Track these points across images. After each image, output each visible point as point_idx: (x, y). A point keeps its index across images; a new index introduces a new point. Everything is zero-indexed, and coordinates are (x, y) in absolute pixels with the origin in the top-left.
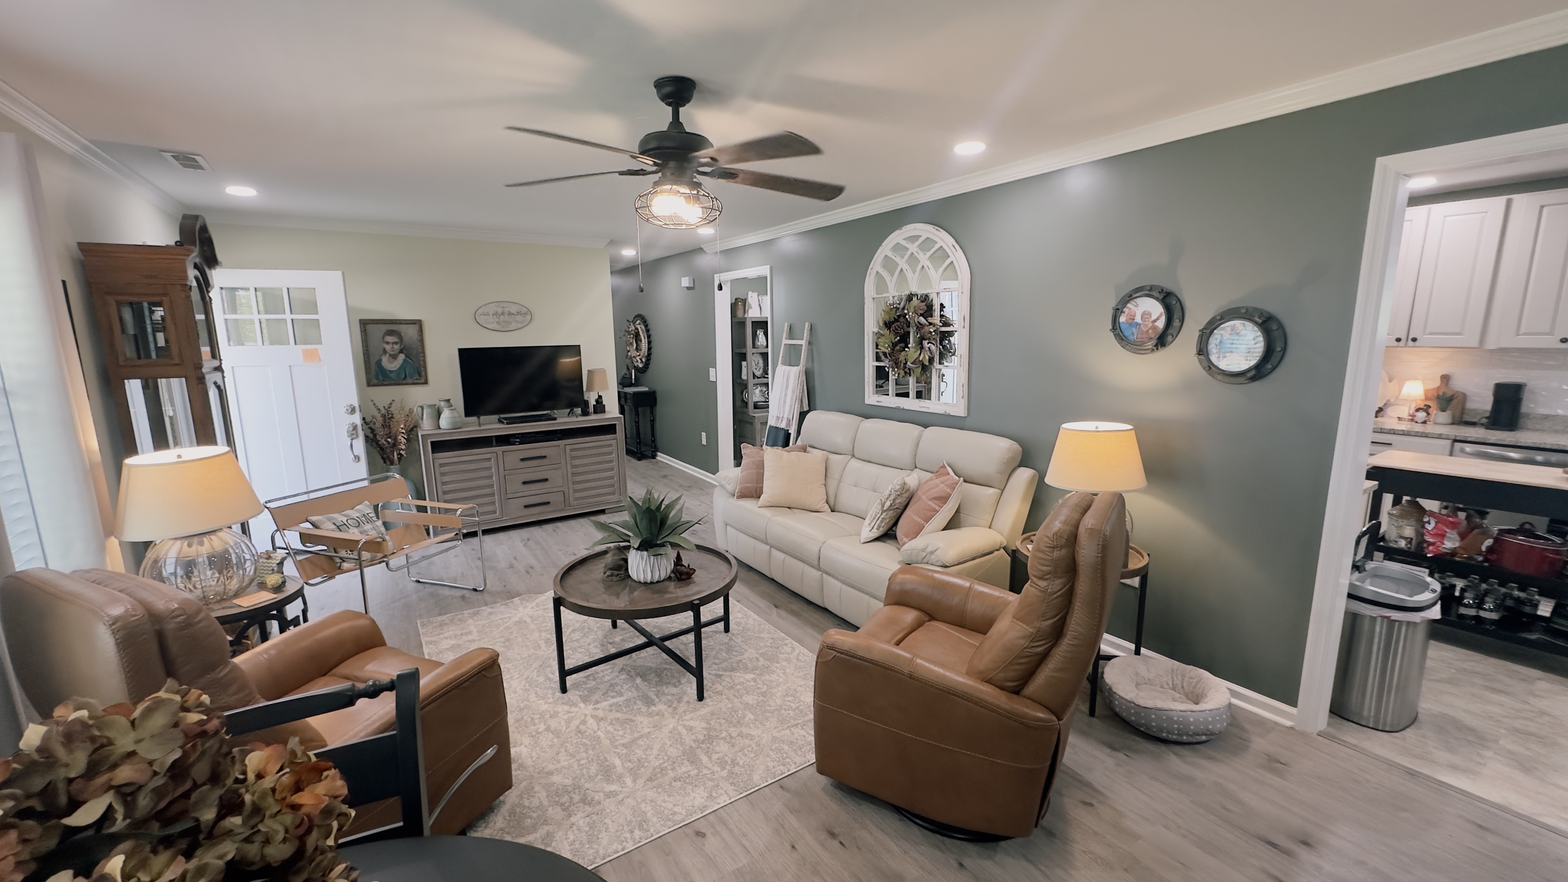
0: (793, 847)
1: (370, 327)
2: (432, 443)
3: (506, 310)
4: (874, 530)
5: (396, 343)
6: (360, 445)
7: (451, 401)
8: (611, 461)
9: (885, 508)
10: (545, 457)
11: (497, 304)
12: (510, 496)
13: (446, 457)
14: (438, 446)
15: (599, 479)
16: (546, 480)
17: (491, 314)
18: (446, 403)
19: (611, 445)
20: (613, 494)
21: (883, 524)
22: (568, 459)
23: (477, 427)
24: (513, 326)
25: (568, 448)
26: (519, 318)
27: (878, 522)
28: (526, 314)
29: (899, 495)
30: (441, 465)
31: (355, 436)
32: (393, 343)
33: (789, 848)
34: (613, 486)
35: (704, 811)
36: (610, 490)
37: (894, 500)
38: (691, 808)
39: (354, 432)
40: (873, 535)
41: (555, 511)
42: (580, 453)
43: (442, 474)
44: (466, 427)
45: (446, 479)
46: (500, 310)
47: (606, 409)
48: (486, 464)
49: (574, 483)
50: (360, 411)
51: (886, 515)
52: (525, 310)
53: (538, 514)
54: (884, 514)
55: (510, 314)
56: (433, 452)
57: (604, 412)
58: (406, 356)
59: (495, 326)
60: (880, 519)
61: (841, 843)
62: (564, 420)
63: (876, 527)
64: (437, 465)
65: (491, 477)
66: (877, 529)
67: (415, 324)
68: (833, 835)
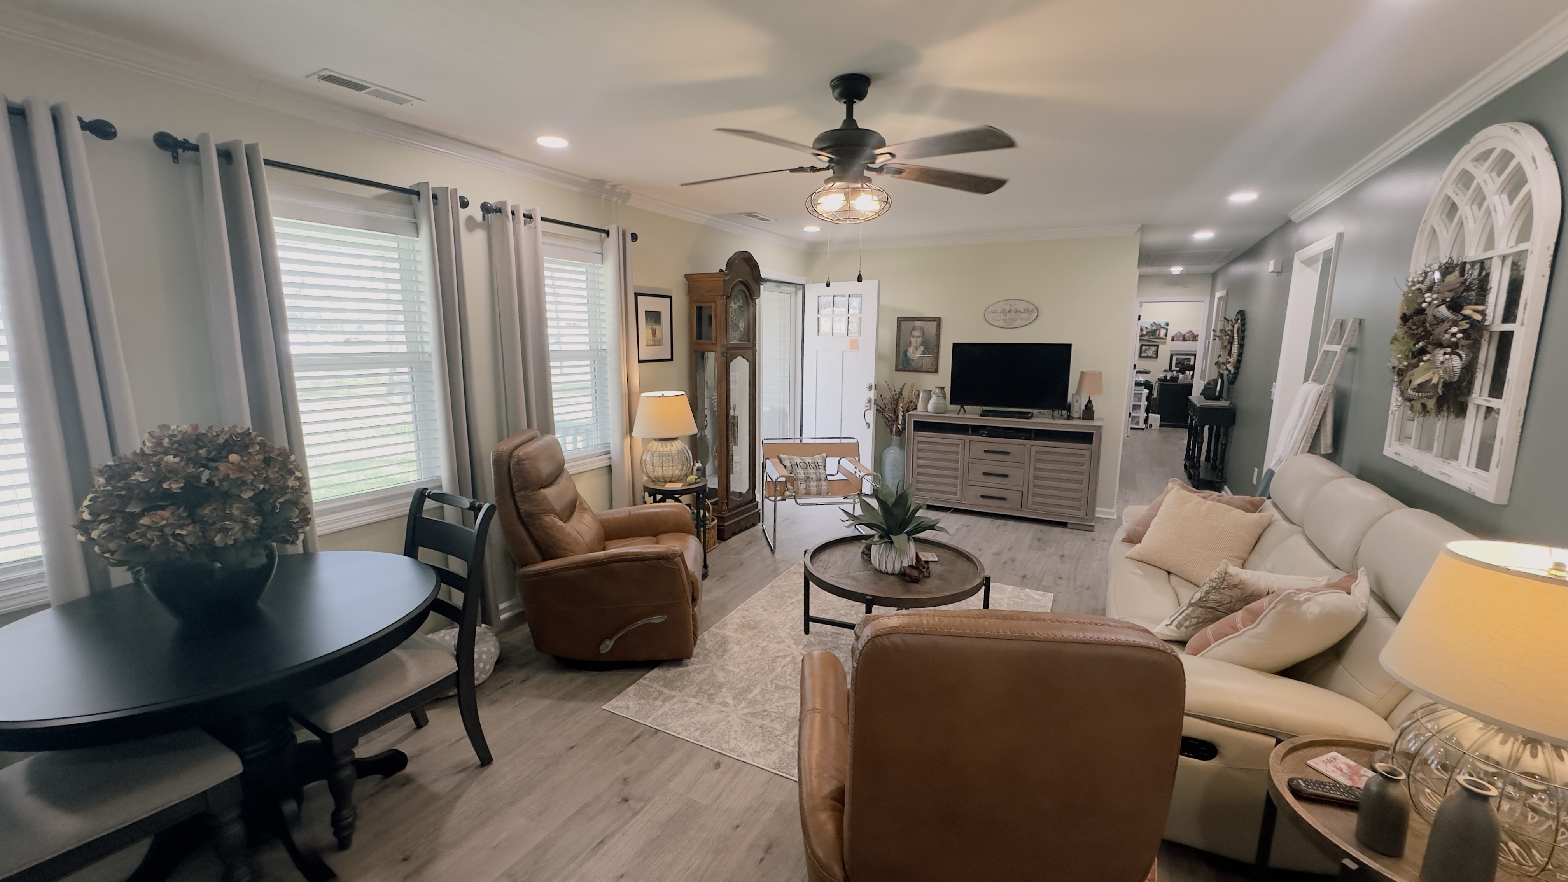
0: (738, 827)
1: (903, 324)
2: (915, 422)
3: (1014, 308)
4: (1173, 627)
5: (920, 337)
6: (871, 415)
7: (945, 389)
8: (1082, 473)
9: (1193, 601)
10: (1008, 453)
11: (1006, 302)
12: (971, 483)
13: (924, 436)
14: (920, 426)
15: (1064, 489)
16: (1006, 476)
17: (999, 312)
18: (940, 390)
19: (1082, 456)
20: (1079, 509)
21: (1187, 624)
22: (1032, 460)
23: (956, 415)
24: (1019, 323)
25: (1033, 449)
26: (1025, 315)
27: (1181, 617)
28: (1032, 311)
29: (1214, 588)
30: (919, 442)
31: (868, 408)
32: (917, 337)
33: (736, 824)
34: (1079, 500)
35: (740, 756)
36: (1075, 504)
37: (1207, 593)
38: (738, 748)
39: (868, 405)
40: (1168, 633)
41: (1007, 509)
42: (1045, 457)
43: (919, 450)
44: (949, 413)
45: (921, 454)
46: (1008, 308)
47: (1096, 416)
48: (955, 449)
49: (1035, 486)
50: (875, 389)
51: (1193, 611)
52: (1032, 307)
53: (997, 507)
54: (1190, 609)
55: (1017, 311)
56: (915, 430)
57: (1093, 419)
58: (925, 348)
59: (1001, 323)
60: (1184, 615)
61: (762, 860)
62: (1042, 419)
63: (1175, 623)
64: (916, 442)
65: (957, 461)
66: (1176, 627)
67: (934, 321)
68: (768, 849)
